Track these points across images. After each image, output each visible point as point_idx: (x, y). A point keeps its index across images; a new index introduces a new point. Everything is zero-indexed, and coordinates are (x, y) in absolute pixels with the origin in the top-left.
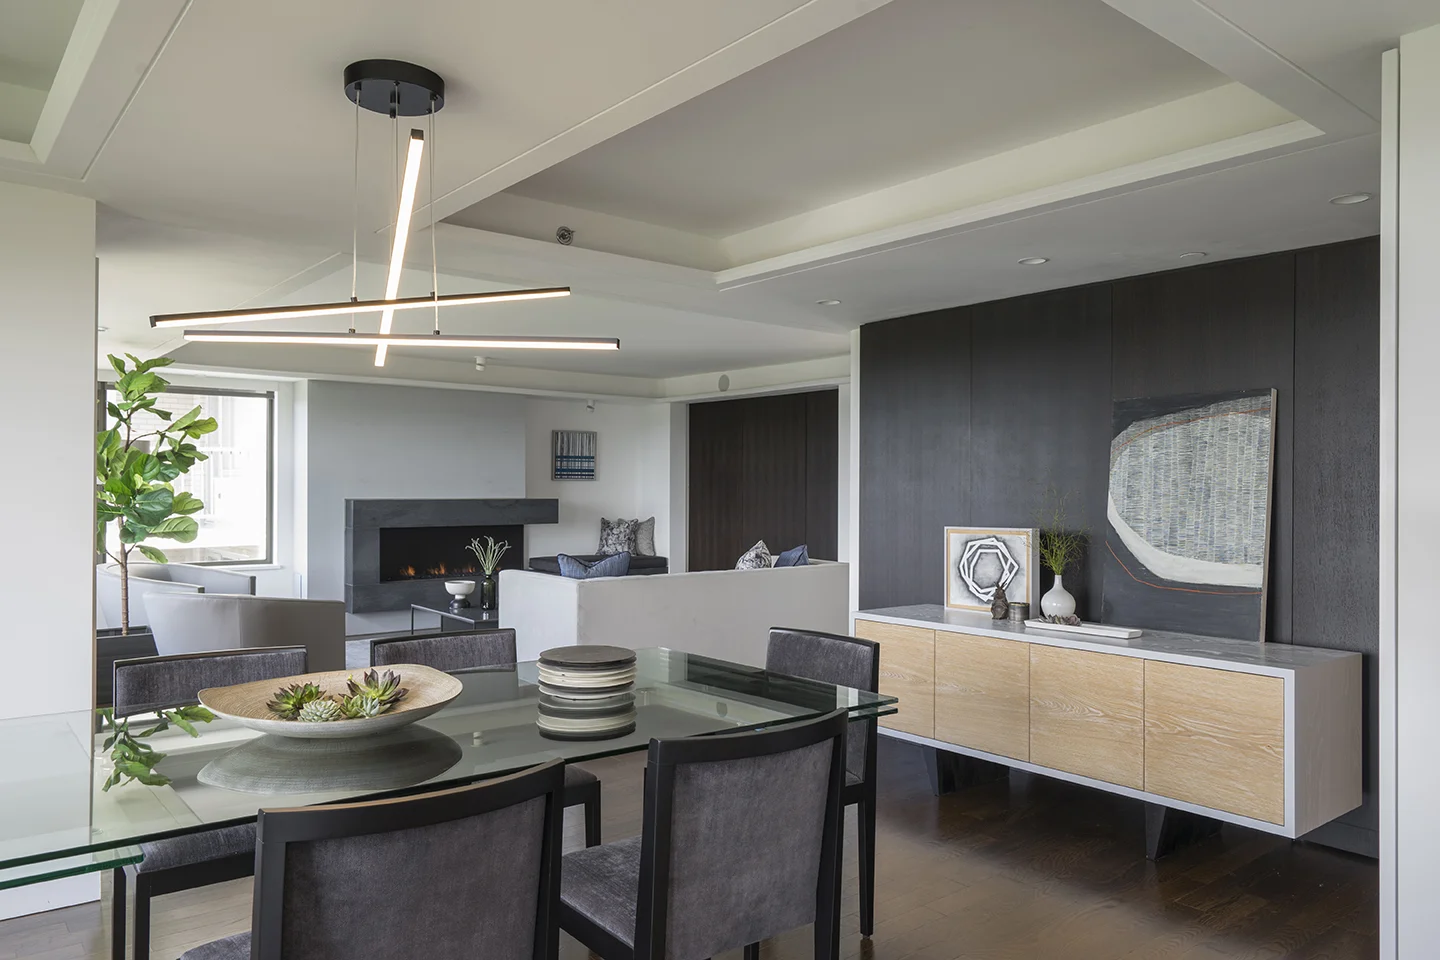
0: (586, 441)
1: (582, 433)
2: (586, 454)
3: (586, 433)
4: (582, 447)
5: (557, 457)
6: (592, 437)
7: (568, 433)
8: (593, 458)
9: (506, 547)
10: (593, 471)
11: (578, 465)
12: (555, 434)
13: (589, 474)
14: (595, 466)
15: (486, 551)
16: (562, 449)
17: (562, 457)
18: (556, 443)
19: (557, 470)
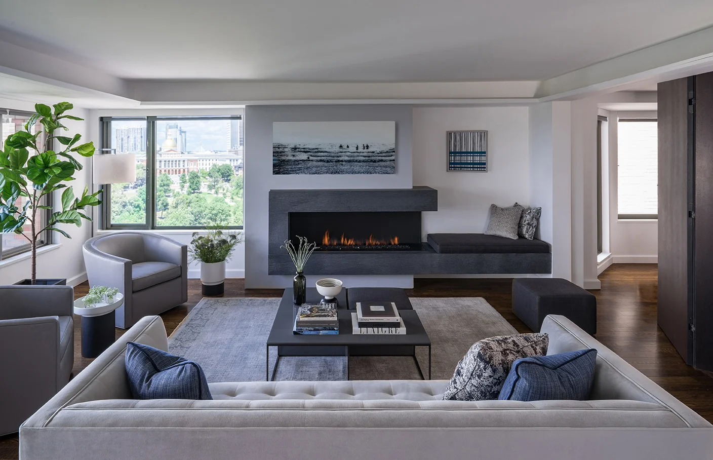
0: (477, 139)
1: (474, 132)
2: (477, 149)
3: (478, 132)
4: (474, 143)
5: (451, 153)
6: (483, 135)
7: (461, 133)
8: (485, 153)
9: (315, 248)
10: (484, 164)
11: (470, 159)
12: (449, 134)
13: (482, 167)
14: (487, 160)
15: (297, 250)
16: (455, 146)
17: (455, 153)
18: (450, 142)
19: (451, 164)
